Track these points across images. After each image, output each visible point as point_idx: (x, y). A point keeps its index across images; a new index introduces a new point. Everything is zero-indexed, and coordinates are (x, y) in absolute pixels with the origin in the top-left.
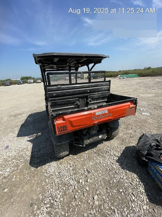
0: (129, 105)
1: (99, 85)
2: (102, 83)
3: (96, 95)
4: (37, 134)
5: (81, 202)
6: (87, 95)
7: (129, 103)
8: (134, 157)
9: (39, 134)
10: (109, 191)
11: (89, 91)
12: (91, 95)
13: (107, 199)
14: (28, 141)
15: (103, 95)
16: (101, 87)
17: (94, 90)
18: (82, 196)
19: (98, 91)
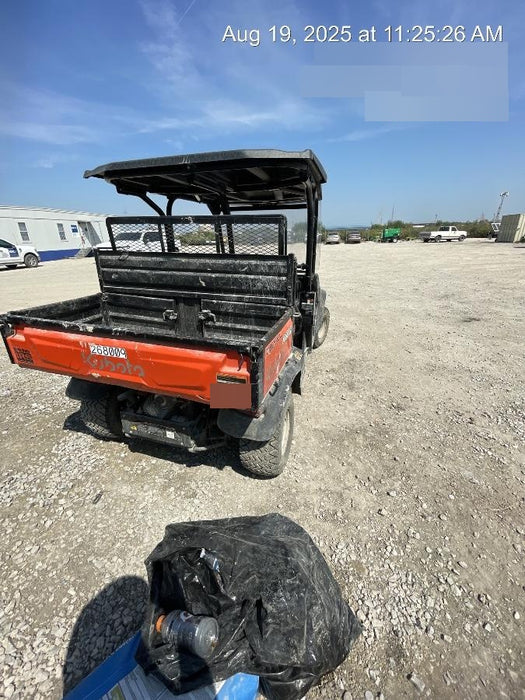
0: (217, 365)
1: (243, 266)
2: (253, 262)
3: (231, 301)
6: (200, 297)
7: (218, 356)
11: (204, 284)
12: (213, 298)
15: (261, 308)
16: (252, 277)
17: (224, 284)
19: (240, 288)
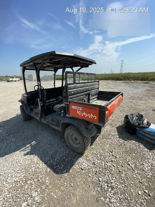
4: (30, 144)
5: (126, 171)
6: (89, 93)
8: (125, 132)
9: (33, 143)
10: (131, 156)
11: (90, 89)
12: (91, 92)
13: (135, 161)
14: (25, 155)
16: (96, 86)
18: (123, 168)
19: (94, 89)
